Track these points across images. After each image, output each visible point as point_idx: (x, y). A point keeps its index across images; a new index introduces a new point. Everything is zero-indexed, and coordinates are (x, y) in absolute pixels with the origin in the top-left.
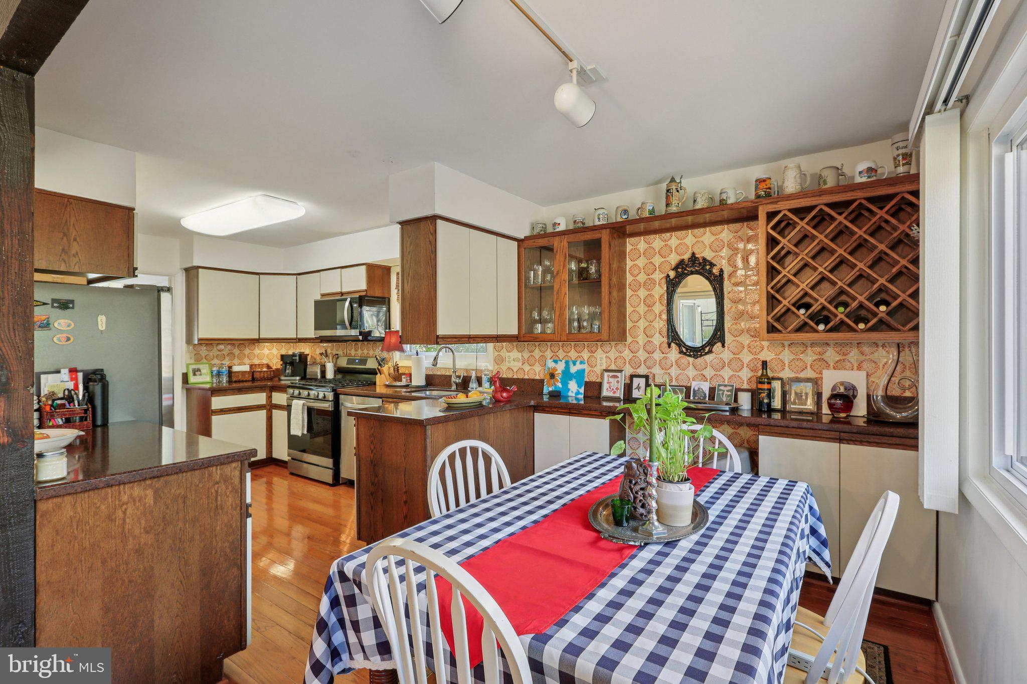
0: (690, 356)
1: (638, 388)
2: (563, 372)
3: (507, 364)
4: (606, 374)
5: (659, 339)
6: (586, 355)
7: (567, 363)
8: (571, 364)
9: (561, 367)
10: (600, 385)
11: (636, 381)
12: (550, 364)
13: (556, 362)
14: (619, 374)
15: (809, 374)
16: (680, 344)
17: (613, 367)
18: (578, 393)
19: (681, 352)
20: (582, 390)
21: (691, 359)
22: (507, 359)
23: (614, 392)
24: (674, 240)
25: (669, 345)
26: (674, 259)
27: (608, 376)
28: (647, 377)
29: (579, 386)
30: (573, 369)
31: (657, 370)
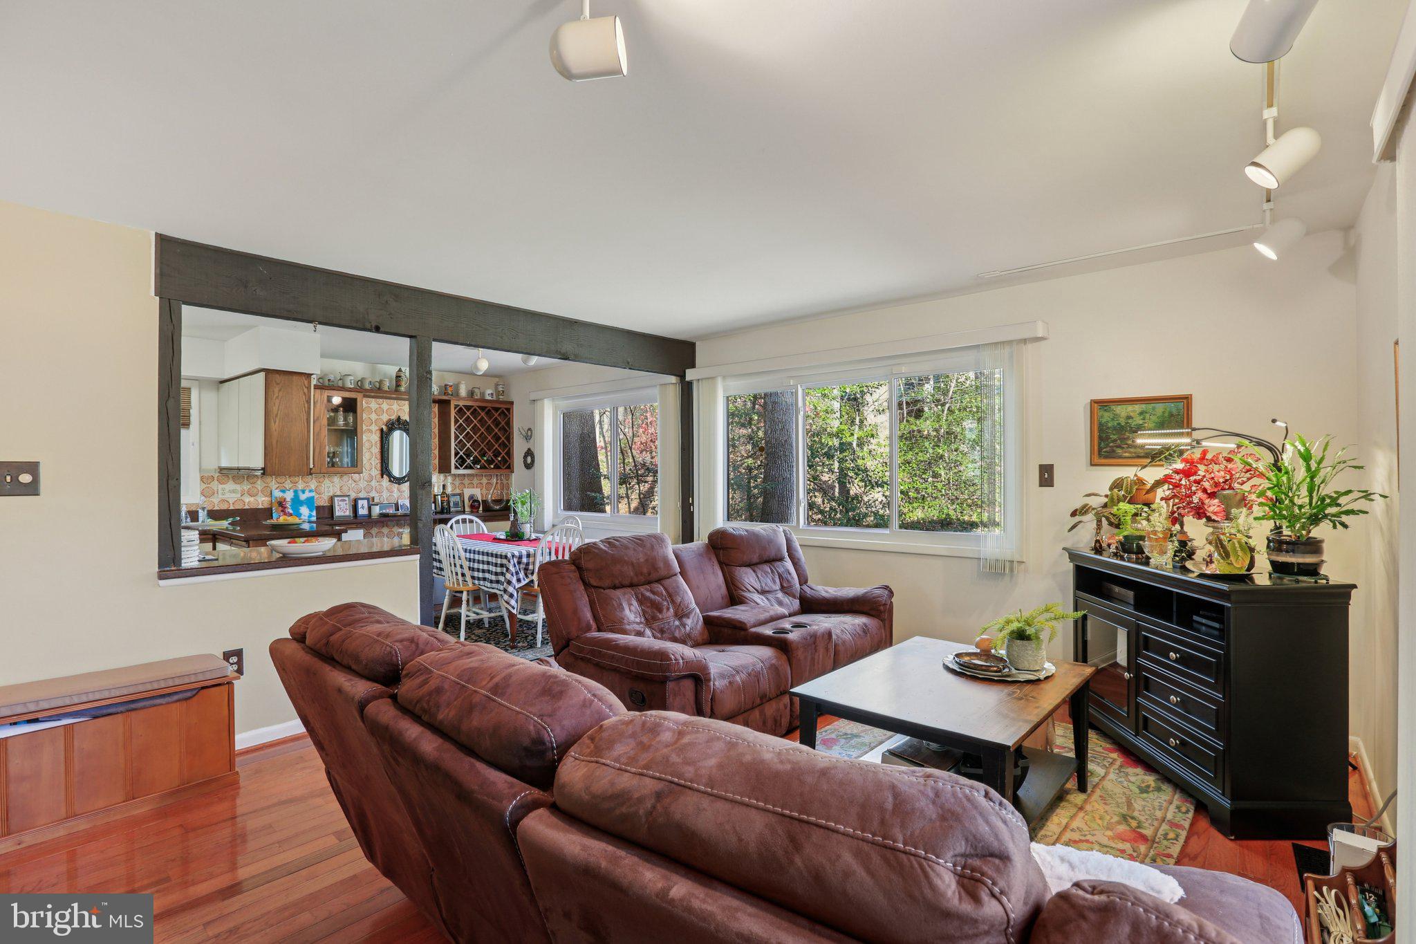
0: (396, 483)
1: (363, 507)
2: (292, 499)
3: (220, 496)
4: (336, 499)
5: (376, 472)
6: (313, 484)
7: (296, 492)
8: (300, 493)
9: (289, 496)
10: (331, 509)
11: (360, 503)
12: (277, 494)
13: (283, 491)
14: (347, 499)
15: (458, 491)
16: (390, 475)
17: (339, 493)
18: (310, 516)
19: (390, 481)
20: (314, 513)
21: (396, 485)
22: (220, 492)
23: (344, 512)
24: (385, 405)
25: (382, 477)
26: (385, 418)
27: (338, 500)
28: (368, 499)
29: (311, 510)
30: (303, 497)
31: (373, 494)
